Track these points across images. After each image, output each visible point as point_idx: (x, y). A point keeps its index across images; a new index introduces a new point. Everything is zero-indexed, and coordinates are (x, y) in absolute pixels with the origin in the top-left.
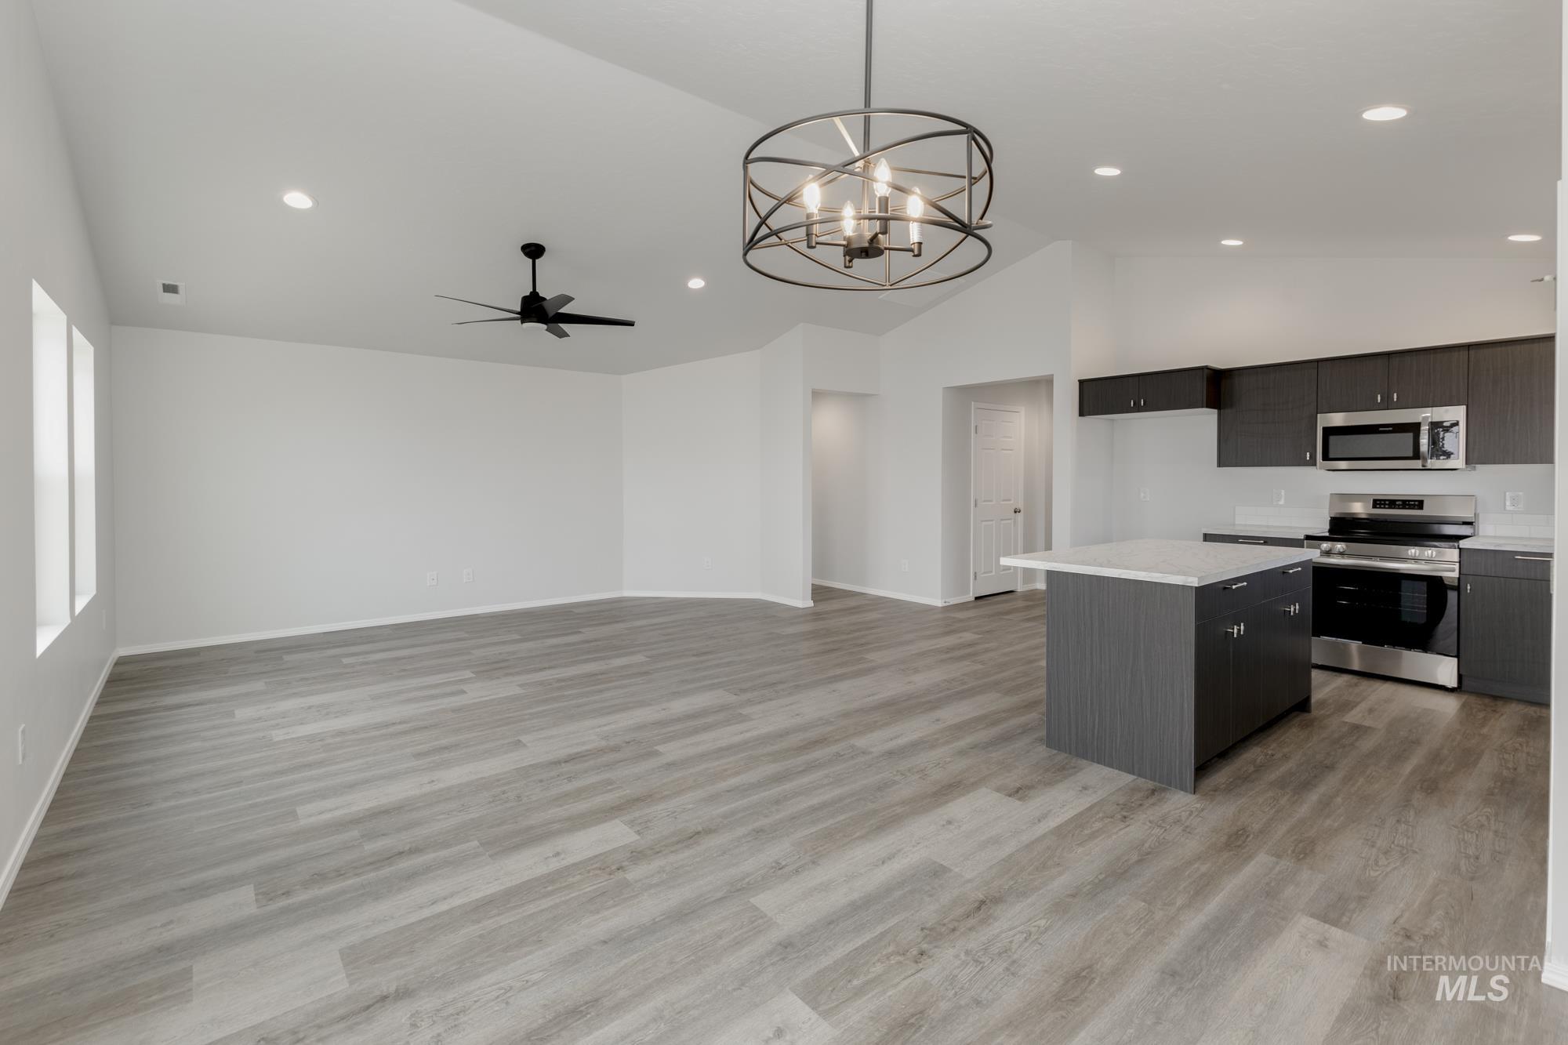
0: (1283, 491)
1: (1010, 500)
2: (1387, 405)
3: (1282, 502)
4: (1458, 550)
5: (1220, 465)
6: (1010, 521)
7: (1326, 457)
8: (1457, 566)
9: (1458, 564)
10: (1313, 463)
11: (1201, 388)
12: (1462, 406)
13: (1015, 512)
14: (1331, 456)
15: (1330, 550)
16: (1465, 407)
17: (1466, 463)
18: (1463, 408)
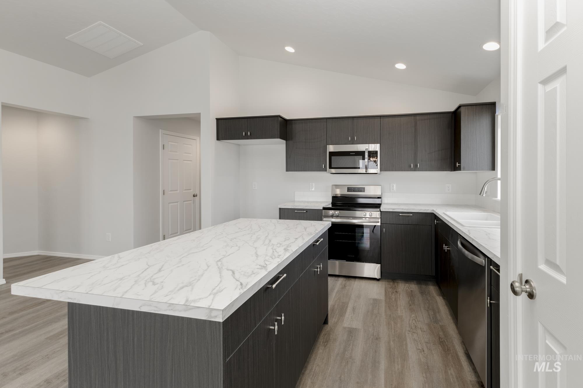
0: (314, 184)
1: (190, 190)
2: (353, 142)
3: (313, 189)
4: (380, 212)
5: (287, 170)
6: (190, 202)
7: (331, 167)
8: (380, 220)
9: (380, 219)
10: (325, 170)
11: (277, 128)
12: (378, 144)
13: (194, 196)
14: (333, 166)
15: (333, 215)
16: (380, 144)
17: (380, 171)
18: (378, 145)
